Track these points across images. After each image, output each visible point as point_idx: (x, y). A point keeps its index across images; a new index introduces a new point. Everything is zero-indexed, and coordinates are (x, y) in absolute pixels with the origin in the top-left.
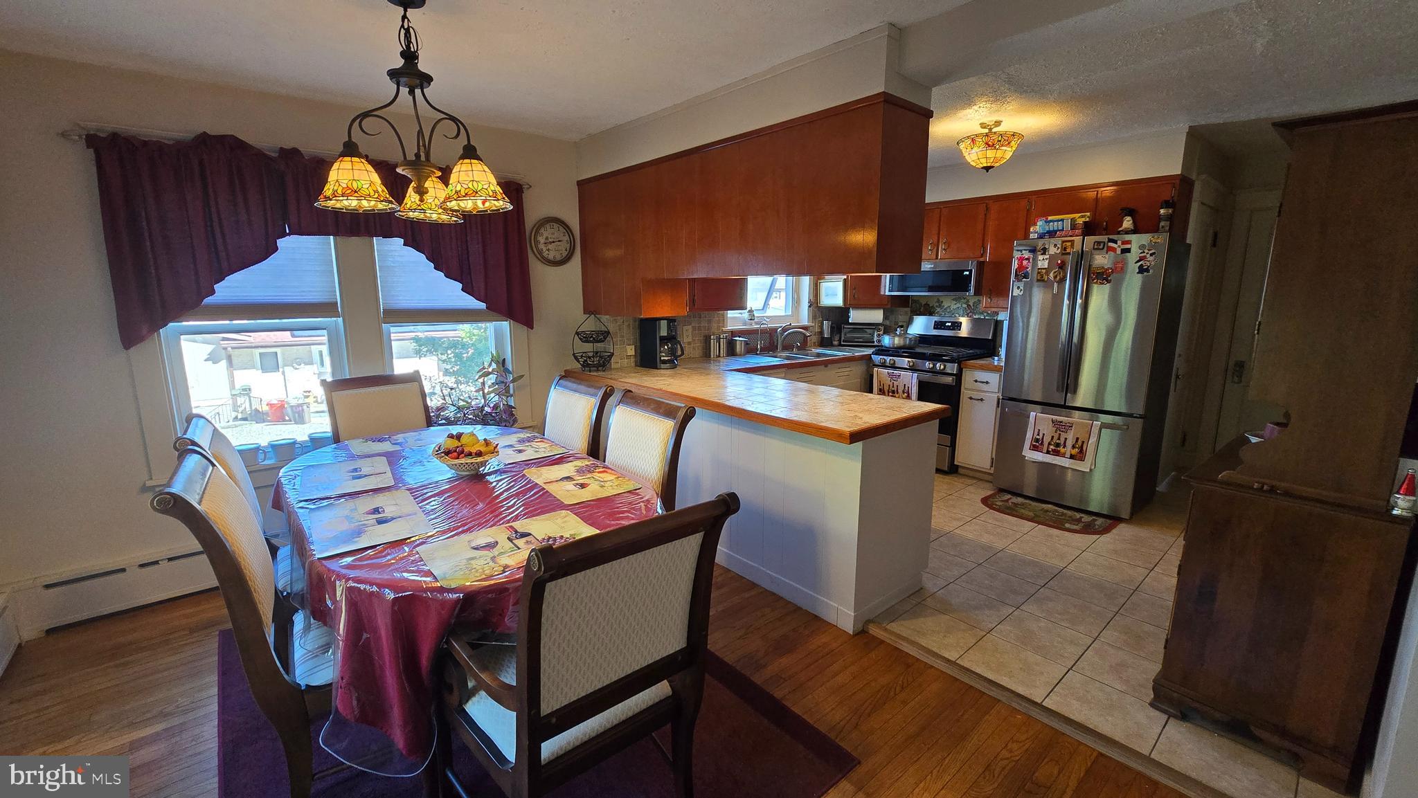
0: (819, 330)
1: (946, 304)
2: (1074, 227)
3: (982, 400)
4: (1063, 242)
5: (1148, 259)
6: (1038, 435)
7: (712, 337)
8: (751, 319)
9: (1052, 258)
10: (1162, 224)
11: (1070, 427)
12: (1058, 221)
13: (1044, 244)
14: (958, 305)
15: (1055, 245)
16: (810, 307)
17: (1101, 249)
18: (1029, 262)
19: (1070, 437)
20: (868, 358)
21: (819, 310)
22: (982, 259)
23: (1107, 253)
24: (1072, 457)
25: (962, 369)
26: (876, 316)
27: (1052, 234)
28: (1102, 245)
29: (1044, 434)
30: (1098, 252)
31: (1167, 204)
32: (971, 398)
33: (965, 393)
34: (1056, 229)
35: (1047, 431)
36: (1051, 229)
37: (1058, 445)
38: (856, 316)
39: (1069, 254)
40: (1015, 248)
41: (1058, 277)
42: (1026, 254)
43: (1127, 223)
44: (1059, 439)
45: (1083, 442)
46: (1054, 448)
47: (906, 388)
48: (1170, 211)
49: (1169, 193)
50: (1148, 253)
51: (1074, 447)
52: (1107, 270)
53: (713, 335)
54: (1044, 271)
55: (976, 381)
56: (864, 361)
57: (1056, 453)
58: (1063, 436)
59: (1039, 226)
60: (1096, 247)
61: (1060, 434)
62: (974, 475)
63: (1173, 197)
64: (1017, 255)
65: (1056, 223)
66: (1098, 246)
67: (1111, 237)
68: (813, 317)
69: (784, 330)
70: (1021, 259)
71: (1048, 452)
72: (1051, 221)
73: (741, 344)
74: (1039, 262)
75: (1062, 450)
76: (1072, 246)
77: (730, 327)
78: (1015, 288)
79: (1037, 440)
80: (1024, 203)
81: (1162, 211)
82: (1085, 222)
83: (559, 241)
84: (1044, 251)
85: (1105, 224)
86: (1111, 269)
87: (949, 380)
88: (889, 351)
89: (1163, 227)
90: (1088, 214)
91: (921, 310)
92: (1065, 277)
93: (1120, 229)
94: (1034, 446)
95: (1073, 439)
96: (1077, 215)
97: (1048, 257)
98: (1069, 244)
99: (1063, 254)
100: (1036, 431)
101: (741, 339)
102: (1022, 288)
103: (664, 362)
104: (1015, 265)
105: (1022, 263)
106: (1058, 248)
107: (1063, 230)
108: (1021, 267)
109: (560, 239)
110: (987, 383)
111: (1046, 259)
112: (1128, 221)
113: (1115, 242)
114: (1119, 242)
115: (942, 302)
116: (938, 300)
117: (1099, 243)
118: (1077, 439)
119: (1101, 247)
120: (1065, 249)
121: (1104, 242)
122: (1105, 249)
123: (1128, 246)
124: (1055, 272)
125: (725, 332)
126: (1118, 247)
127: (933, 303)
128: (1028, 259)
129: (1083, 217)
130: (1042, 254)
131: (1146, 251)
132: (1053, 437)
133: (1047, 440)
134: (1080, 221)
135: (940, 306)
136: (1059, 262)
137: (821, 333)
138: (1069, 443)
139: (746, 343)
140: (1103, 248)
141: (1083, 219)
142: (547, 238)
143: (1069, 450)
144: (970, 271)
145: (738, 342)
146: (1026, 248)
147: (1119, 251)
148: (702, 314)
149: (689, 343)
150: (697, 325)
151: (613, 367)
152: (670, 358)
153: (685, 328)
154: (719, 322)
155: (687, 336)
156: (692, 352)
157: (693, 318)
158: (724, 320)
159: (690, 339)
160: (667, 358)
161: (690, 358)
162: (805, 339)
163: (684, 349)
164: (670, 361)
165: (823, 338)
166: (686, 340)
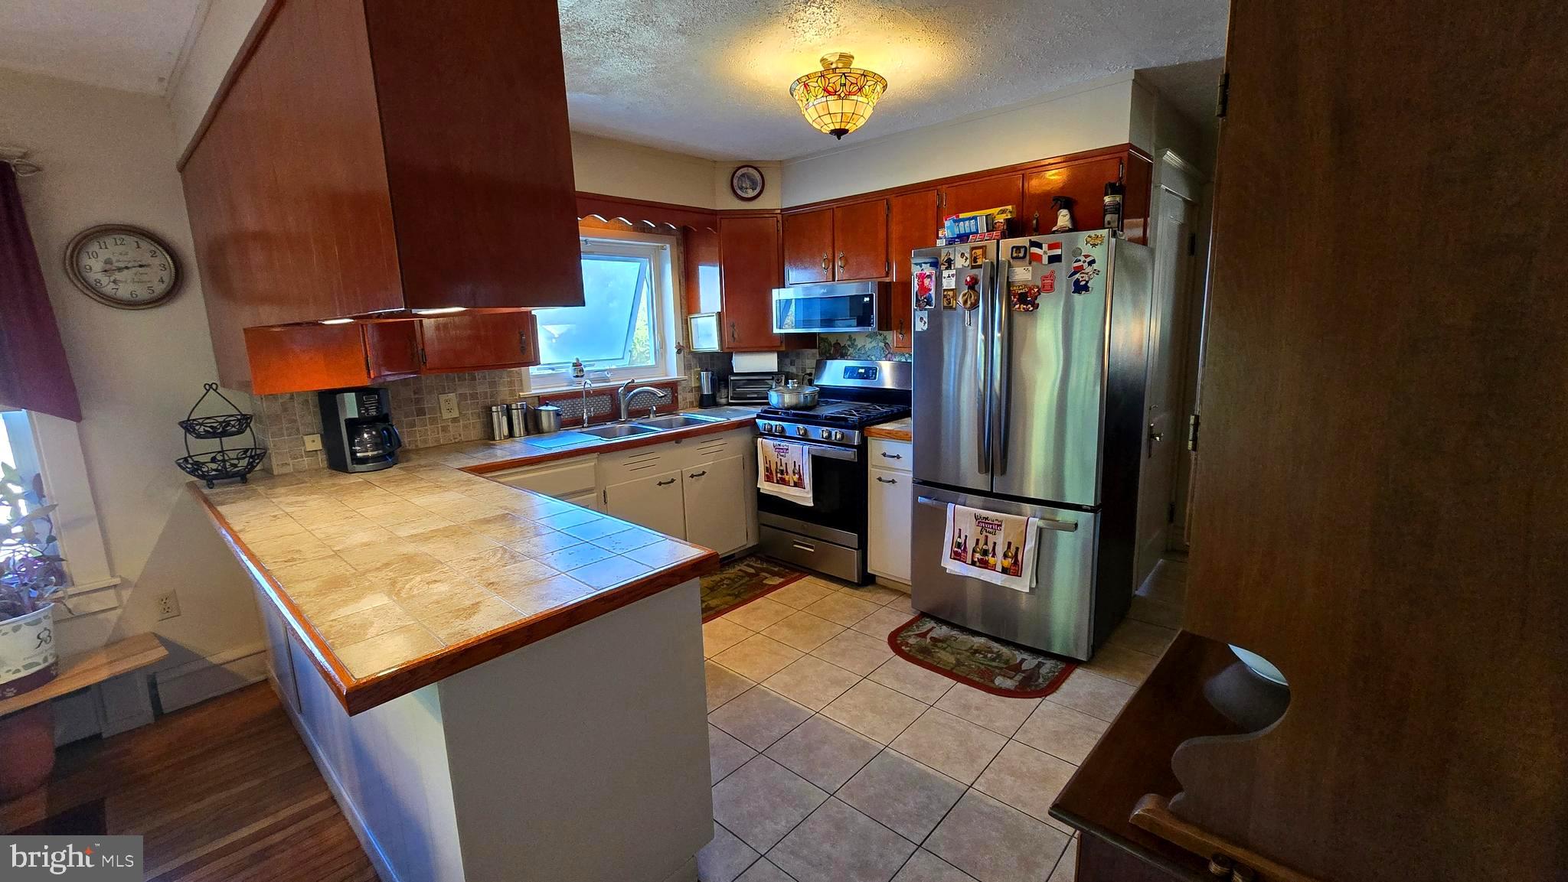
0: (697, 385)
1: (859, 343)
2: (991, 226)
3: (893, 481)
4: (973, 249)
5: (1086, 271)
6: (960, 537)
7: (494, 409)
8: (577, 376)
9: (959, 272)
10: (1108, 218)
11: (998, 525)
12: (970, 219)
13: (948, 254)
14: (874, 344)
15: (963, 255)
16: (679, 352)
17: (1021, 258)
18: (931, 280)
19: (1000, 540)
20: (751, 424)
21: (694, 357)
22: (887, 280)
23: (1030, 263)
24: (1005, 571)
25: (867, 438)
26: (768, 362)
27: (963, 238)
28: (1022, 250)
29: (966, 536)
30: (1019, 262)
31: (1114, 189)
32: (880, 479)
33: (873, 473)
34: (968, 231)
35: (970, 532)
36: (962, 232)
37: (985, 553)
38: (743, 363)
39: (980, 266)
40: (913, 261)
41: (969, 303)
42: (928, 270)
43: (1064, 218)
44: (986, 544)
45: (1017, 549)
46: (980, 557)
47: (797, 467)
48: (1118, 199)
49: (1114, 172)
50: (1084, 262)
51: (1005, 556)
52: (1031, 289)
53: (497, 405)
54: (951, 293)
55: (884, 455)
56: (749, 427)
57: (984, 564)
58: (991, 539)
59: (949, 229)
60: (1015, 255)
61: (987, 536)
62: (893, 589)
63: (1120, 179)
64: (916, 271)
65: (967, 222)
66: (1020, 255)
67: (1034, 238)
68: (688, 367)
69: (629, 388)
70: (922, 277)
71: (973, 563)
72: (964, 220)
73: (549, 416)
74: (943, 280)
75: (991, 560)
76: (984, 255)
77: (535, 390)
78: (918, 320)
79: (959, 545)
80: (932, 195)
81: (1107, 199)
82: (1007, 221)
83: (141, 266)
84: (949, 263)
85: (1035, 222)
86: (1038, 287)
87: (850, 455)
88: (777, 413)
89: (1109, 223)
90: (1010, 207)
91: (832, 352)
92: (977, 301)
93: (1054, 229)
94: (956, 553)
95: (1004, 544)
96: (994, 211)
97: (954, 272)
98: (979, 252)
99: (973, 267)
100: (957, 532)
101: (550, 408)
102: (926, 320)
103: (363, 461)
104: (915, 287)
105: (923, 282)
106: (967, 259)
107: (977, 233)
108: (923, 289)
109: (144, 263)
110: (898, 457)
111: (953, 275)
112: (1064, 216)
113: (1039, 246)
114: (1045, 246)
115: (855, 340)
116: (850, 336)
117: (1018, 248)
118: (1010, 544)
119: (1021, 255)
120: (975, 260)
121: (1025, 247)
122: (1028, 257)
123: (1058, 252)
124: (964, 295)
125: (521, 399)
126: (1044, 252)
127: (844, 342)
128: (929, 276)
129: (1003, 212)
130: (947, 269)
131: (1082, 258)
132: (978, 540)
133: (970, 545)
134: (1001, 219)
135: (853, 345)
136: (968, 279)
137: (700, 388)
138: (1000, 550)
139: (557, 414)
140: (1024, 257)
141: (1004, 216)
142: (108, 262)
143: (999, 561)
144: (871, 296)
145: (543, 413)
146: (927, 260)
147: (1045, 260)
148: (478, 374)
149: (455, 420)
150: (468, 392)
151: (275, 473)
152: (375, 453)
153: (443, 398)
154: (511, 383)
155: (450, 410)
156: (462, 433)
157: (459, 381)
158: (521, 380)
159: (455, 414)
160: (370, 454)
161: (459, 442)
162: (675, 399)
163: (445, 429)
164: (374, 459)
165: (702, 396)
166: (446, 415)
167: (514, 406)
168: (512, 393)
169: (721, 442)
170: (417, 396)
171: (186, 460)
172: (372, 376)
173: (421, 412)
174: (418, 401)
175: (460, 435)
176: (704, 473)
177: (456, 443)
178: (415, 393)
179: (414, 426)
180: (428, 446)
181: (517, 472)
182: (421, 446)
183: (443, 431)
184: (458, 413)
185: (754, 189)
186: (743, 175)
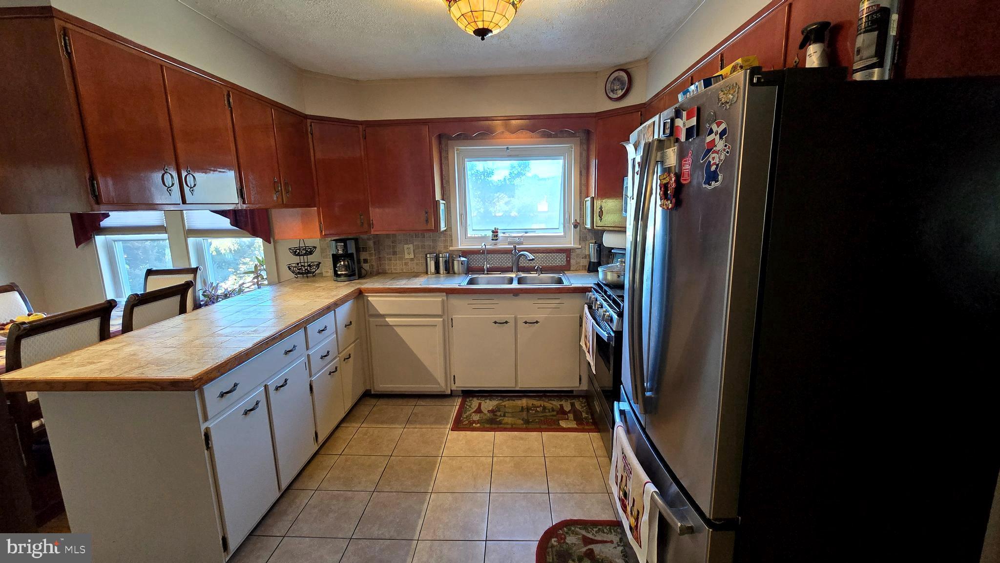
0: (588, 253)
7: (429, 255)
8: (493, 240)
16: (575, 227)
20: (589, 291)
21: (589, 232)
44: (626, 485)
52: (670, 179)
53: (431, 254)
56: (584, 294)
58: (628, 483)
68: (583, 239)
69: (517, 251)
71: (620, 500)
75: (627, 506)
86: (676, 175)
101: (462, 259)
125: (448, 251)
133: (619, 478)
139: (462, 263)
140: (672, 133)
148: (427, 235)
149: (412, 260)
150: (420, 244)
151: (324, 275)
152: (345, 272)
153: (406, 246)
154: (446, 241)
155: (409, 254)
156: (415, 267)
157: (415, 237)
158: (452, 240)
159: (412, 256)
160: (343, 272)
161: (413, 272)
162: (568, 262)
163: (406, 264)
164: (345, 275)
165: (590, 262)
166: (407, 256)
167: (441, 255)
168: (446, 247)
169: (557, 301)
170: (393, 244)
171: (298, 264)
172: (323, 234)
173: (395, 253)
174: (394, 247)
175: (414, 268)
176: (537, 322)
177: (411, 272)
178: (393, 243)
179: (391, 260)
180: (397, 272)
181: (403, 296)
182: (394, 271)
183: (405, 265)
184: (413, 256)
185: (622, 90)
186: (614, 79)
